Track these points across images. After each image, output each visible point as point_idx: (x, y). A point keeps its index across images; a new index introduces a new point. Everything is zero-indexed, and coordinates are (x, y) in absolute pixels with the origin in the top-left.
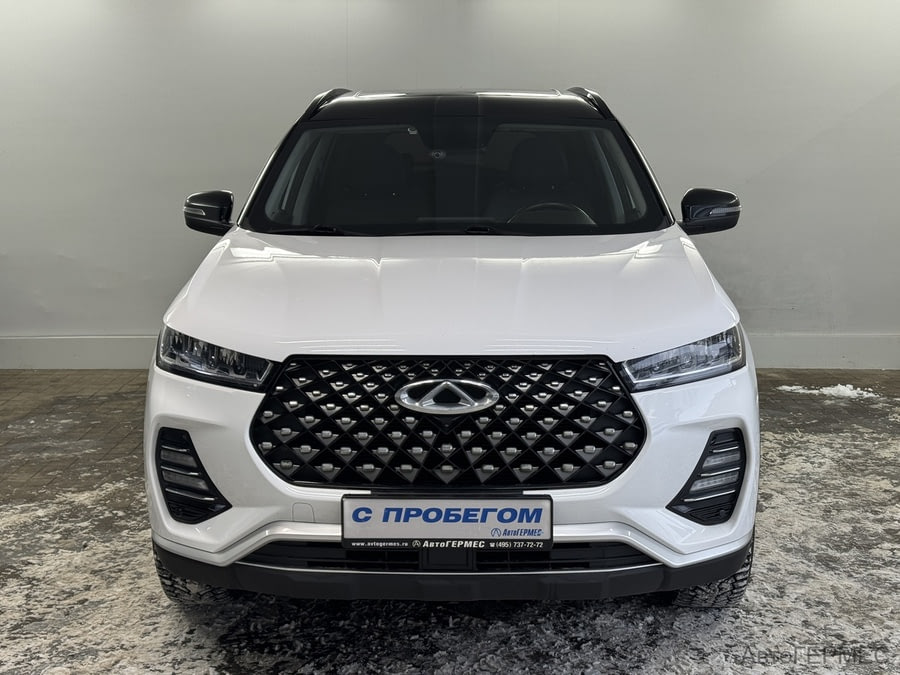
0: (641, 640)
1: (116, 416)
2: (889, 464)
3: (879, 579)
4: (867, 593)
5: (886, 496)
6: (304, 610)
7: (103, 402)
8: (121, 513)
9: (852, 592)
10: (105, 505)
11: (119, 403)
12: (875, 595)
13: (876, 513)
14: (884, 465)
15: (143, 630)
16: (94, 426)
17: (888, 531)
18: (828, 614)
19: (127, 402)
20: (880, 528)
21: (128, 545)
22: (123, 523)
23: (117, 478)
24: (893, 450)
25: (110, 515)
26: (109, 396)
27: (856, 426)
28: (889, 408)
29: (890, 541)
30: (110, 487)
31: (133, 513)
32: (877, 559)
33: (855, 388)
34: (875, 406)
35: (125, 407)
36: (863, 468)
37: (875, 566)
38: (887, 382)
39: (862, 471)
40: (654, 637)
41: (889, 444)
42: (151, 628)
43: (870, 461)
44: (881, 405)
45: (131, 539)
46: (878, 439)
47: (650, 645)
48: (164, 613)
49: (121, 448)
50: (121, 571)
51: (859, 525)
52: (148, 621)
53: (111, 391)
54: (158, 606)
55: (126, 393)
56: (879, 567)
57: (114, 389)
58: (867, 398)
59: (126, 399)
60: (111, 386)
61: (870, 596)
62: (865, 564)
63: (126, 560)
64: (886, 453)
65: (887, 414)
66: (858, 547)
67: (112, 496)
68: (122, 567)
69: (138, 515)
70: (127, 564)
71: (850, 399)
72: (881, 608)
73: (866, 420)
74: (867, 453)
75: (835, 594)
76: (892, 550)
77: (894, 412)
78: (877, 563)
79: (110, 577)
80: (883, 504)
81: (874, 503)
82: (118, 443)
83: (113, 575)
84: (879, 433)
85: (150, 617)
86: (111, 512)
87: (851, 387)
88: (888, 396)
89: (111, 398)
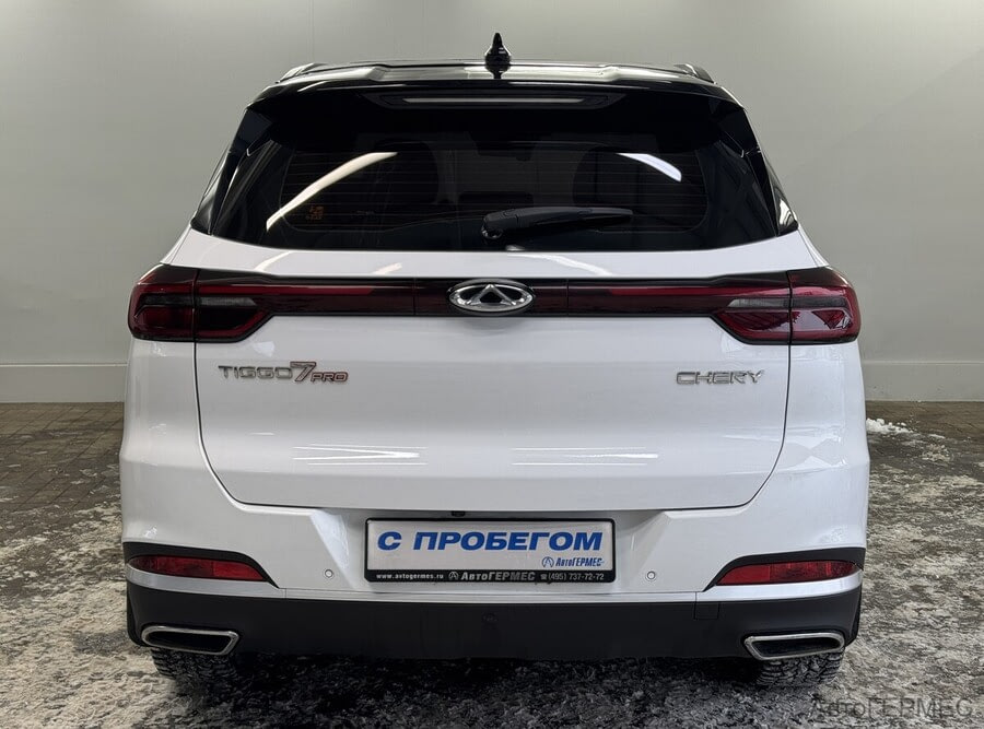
0: (627, 719)
1: (39, 459)
2: (920, 510)
3: (902, 644)
4: (887, 660)
5: (914, 547)
6: (239, 689)
7: (26, 442)
8: (33, 574)
9: (870, 660)
10: (16, 564)
11: (45, 442)
12: (896, 664)
13: (902, 567)
14: (914, 511)
15: (45, 715)
16: (12, 470)
17: (915, 588)
18: (842, 686)
19: (54, 441)
20: (906, 585)
21: (37, 612)
22: (34, 585)
23: (33, 532)
24: (924, 494)
25: (21, 576)
26: (33, 434)
27: (885, 466)
28: (922, 445)
29: (915, 600)
30: (23, 544)
31: (48, 574)
32: (900, 620)
33: (886, 423)
34: (909, 444)
35: (50, 447)
36: (891, 514)
37: (898, 628)
38: (921, 416)
39: (889, 517)
40: (642, 715)
41: (921, 487)
42: (56, 711)
43: (898, 507)
44: (914, 442)
45: (42, 605)
46: (909, 481)
47: (637, 725)
48: (72, 694)
49: (41, 496)
50: (26, 643)
51: (882, 581)
52: (52, 704)
53: (37, 429)
54: (66, 685)
55: (55, 431)
56: (902, 630)
57: (40, 426)
58: (900, 435)
59: (53, 438)
60: (38, 423)
61: (891, 664)
62: (886, 627)
63: (34, 630)
64: (917, 498)
65: (921, 452)
66: (880, 607)
67: (24, 554)
68: (28, 639)
69: (53, 576)
70: (34, 635)
71: (880, 435)
72: (902, 678)
73: (897, 460)
74: (897, 497)
75: (851, 662)
76: (917, 610)
77: (928, 450)
78: (900, 625)
79: (12, 651)
80: (911, 556)
81: (900, 556)
82: (39, 490)
83: (17, 648)
84: (911, 474)
85: (55, 699)
86: (22, 573)
87: (882, 421)
88: (923, 432)
89: (36, 436)
